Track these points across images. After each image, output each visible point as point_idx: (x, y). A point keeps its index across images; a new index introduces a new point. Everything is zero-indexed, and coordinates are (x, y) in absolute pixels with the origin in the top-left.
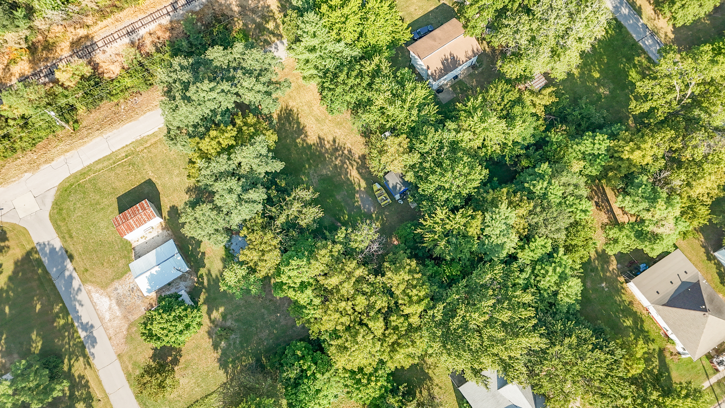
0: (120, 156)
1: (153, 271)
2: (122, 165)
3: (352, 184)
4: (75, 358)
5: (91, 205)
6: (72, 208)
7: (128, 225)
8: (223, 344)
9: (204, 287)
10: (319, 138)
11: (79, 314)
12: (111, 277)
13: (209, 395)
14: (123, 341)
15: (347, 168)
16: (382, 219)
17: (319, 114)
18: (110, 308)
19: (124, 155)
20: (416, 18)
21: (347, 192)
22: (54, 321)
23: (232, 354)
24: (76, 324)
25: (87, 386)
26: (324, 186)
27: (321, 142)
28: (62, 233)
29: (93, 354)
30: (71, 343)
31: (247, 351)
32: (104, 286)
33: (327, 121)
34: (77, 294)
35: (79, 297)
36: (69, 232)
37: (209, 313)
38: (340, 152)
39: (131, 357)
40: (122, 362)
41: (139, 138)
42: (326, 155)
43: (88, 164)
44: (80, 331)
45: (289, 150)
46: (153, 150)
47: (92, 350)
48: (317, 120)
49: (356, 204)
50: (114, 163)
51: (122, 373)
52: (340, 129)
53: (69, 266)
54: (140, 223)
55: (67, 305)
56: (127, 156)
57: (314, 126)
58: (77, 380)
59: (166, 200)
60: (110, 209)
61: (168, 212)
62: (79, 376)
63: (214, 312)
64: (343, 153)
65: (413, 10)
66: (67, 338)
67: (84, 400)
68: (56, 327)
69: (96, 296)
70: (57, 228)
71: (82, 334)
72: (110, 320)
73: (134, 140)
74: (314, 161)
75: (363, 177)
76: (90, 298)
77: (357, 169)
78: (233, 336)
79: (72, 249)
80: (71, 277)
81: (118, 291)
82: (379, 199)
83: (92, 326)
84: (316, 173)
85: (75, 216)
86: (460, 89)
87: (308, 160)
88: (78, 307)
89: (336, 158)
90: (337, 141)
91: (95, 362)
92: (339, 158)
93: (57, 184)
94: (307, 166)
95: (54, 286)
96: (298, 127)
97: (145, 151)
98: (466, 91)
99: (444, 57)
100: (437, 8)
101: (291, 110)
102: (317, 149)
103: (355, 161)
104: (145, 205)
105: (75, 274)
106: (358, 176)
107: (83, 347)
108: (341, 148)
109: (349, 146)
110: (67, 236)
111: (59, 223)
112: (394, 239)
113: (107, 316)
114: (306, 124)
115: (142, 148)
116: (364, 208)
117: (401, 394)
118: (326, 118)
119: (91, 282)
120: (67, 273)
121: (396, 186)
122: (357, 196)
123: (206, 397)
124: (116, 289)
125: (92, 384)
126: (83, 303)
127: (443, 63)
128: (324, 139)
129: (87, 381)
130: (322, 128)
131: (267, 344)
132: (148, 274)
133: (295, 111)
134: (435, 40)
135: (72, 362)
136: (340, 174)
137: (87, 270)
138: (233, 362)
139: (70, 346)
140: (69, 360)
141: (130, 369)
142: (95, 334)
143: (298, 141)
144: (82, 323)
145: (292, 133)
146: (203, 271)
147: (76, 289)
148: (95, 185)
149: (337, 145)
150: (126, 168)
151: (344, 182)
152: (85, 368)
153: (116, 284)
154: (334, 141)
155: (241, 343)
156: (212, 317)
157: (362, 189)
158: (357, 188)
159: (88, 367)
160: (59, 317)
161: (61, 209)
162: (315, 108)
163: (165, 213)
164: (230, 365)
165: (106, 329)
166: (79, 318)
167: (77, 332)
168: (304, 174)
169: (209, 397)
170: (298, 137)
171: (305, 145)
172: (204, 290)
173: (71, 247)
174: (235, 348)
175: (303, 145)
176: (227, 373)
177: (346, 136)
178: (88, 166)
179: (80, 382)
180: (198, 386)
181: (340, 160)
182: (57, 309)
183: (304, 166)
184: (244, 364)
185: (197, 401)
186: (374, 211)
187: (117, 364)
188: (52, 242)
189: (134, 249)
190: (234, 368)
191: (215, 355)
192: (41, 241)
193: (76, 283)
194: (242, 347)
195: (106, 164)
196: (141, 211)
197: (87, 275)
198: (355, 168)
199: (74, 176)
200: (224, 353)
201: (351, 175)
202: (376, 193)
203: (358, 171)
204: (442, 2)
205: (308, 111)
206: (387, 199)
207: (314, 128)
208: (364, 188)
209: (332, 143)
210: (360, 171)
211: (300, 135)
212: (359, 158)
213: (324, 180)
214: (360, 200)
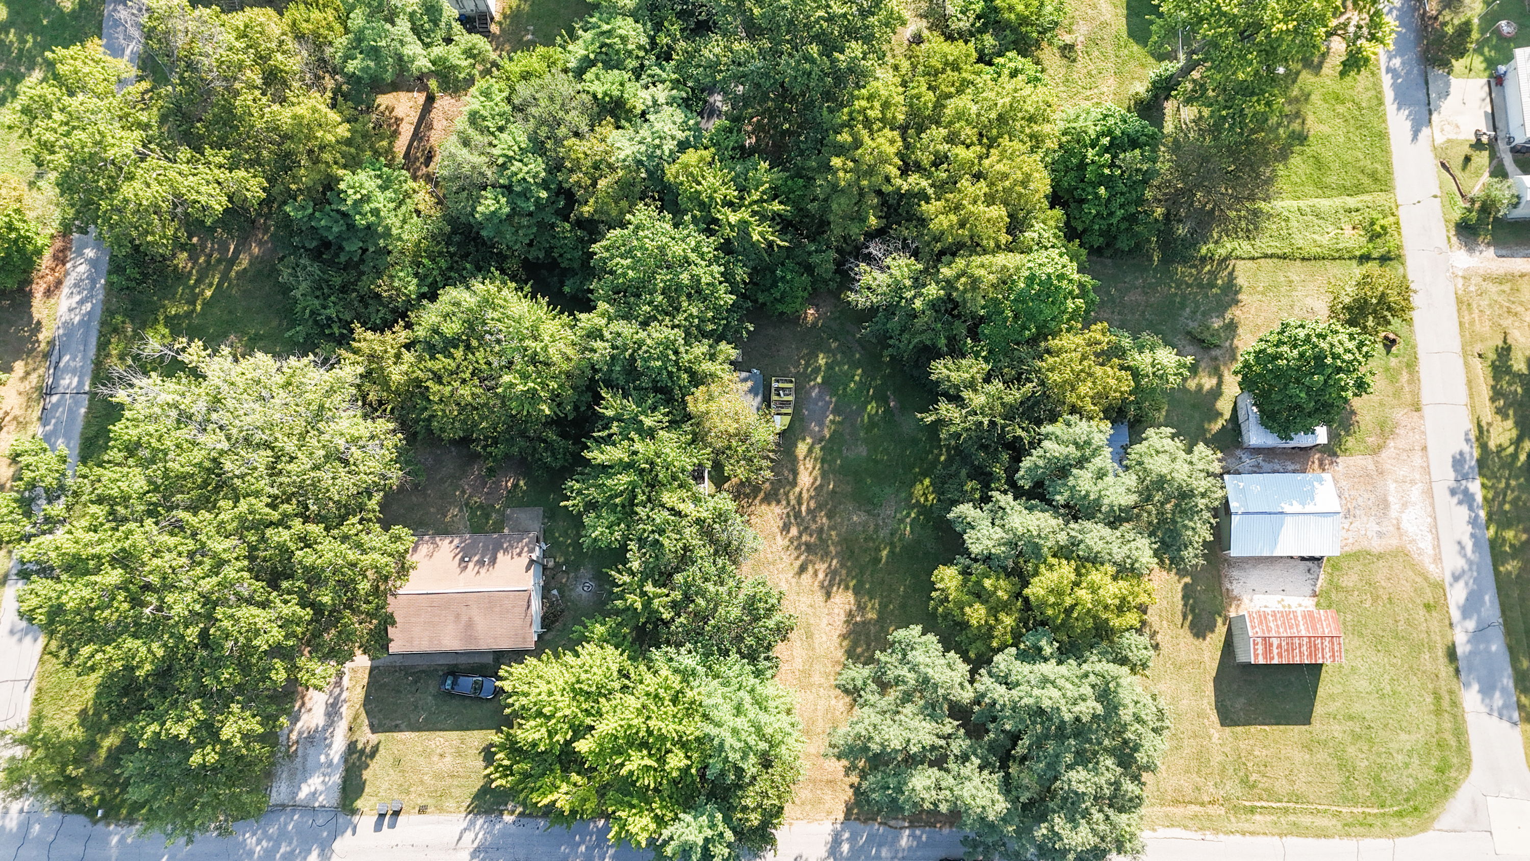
0: (1268, 818)
1: (1296, 507)
2: (1271, 794)
3: (823, 461)
4: (1503, 454)
5: (1370, 740)
6: (1415, 760)
7: (1314, 628)
8: (1217, 324)
10: (828, 595)
11: (1469, 529)
12: (1381, 563)
13: (1279, 257)
14: (1401, 431)
15: (811, 498)
16: (807, 365)
17: (798, 643)
18: (1405, 505)
19: (1257, 817)
20: (454, 735)
21: (840, 451)
22: (1524, 544)
23: (1207, 297)
24: (1482, 514)
25: (1496, 394)
26: (876, 489)
27: (831, 585)
28: (1455, 716)
29: (1467, 440)
30: (1502, 485)
31: (1178, 287)
32: (1401, 555)
34: (1464, 571)
35: (1461, 563)
36: (1438, 712)
37: (1216, 393)
39: (1397, 394)
40: (1416, 394)
41: (1209, 836)
42: (835, 549)
43: (1346, 841)
44: (1479, 498)
46: (1188, 789)
47: (1466, 448)
49: (838, 419)
50: (1286, 810)
51: (1422, 376)
53: (1461, 639)
54: (1287, 616)
55: (1488, 560)
56: (1252, 810)
57: (824, 625)
58: (1511, 412)
59: (1206, 656)
60: (1333, 707)
61: (1212, 631)
62: (1505, 417)
63: (1207, 387)
64: (801, 533)
65: (448, 759)
66: (1509, 498)
67: (1508, 370)
68: (1525, 531)
69: (1426, 544)
70: (1460, 732)
71: (1475, 487)
72: (1413, 482)
73: (1221, 837)
74: (867, 551)
75: (794, 460)
76: (1437, 546)
77: (794, 484)
78: (1191, 324)
79: (1445, 670)
80: (1467, 611)
81: (1377, 528)
82: (791, 399)
83: (1453, 492)
84: (878, 525)
85: (1414, 737)
86: (487, 517)
88: (1469, 545)
89: (821, 530)
90: (798, 563)
91: (1468, 425)
92: (814, 526)
93: (1430, 834)
95: (1503, 612)
96: (856, 643)
97: (1206, 799)
98: (481, 507)
99: (484, 569)
100: (397, 728)
102: (848, 575)
103: (788, 503)
104: (1260, 651)
105: (1455, 615)
106: (802, 468)
107: (1482, 463)
108: (799, 546)
109: (779, 538)
110: (1446, 704)
111: (1453, 742)
112: (810, 319)
113: (1415, 493)
114: (836, 642)
115: (1211, 809)
116: (828, 403)
119: (1426, 579)
120: (1471, 625)
121: (749, 390)
122: (827, 434)
123: (1284, 257)
124: (1380, 534)
125: (1485, 392)
126: (1457, 548)
127: (493, 561)
128: (822, 587)
129: (1493, 400)
130: (810, 611)
131: (1137, 278)
132: (1309, 508)
134: (470, 624)
135: (1511, 450)
136: (834, 494)
137: (1427, 607)
138: (1212, 285)
139: (1508, 479)
140: (1515, 456)
141: (1405, 377)
142: (1452, 475)
143: (872, 615)
144: (1471, 508)
147: (1461, 584)
148: (1347, 783)
149: (803, 557)
150: (1264, 783)
151: (834, 472)
152: (1489, 424)
153: (1377, 546)
154: (803, 569)
155: (1183, 306)
156: (1214, 381)
157: (809, 440)
158: (818, 447)
159: (1484, 424)
160: (1512, 546)
161: (1440, 770)
162: (798, 664)
163: (1221, 630)
164: (1219, 282)
165: (1427, 470)
166: (1474, 522)
167: (1485, 498)
169: (1279, 252)
170: (868, 622)
171: (865, 598)
173: (1443, 674)
174: (1197, 306)
175: (869, 600)
176: (1231, 274)
177: (774, 563)
178: (1348, 835)
179: (1507, 406)
180: (1291, 281)
181: (815, 521)
182: (1511, 566)
184: (1194, 271)
185: (1303, 259)
186: (814, 387)
187: (1426, 397)
188: (1483, 709)
189: (1315, 595)
190: (1213, 274)
191: (1238, 313)
192: (1506, 725)
193: (1457, 595)
194: (1184, 297)
195: (1306, 820)
196: (1275, 642)
197: (1429, 597)
198: (797, 489)
199: (1386, 832)
200: (1222, 306)
201: (815, 479)
202: (790, 411)
203: (795, 478)
204: (374, 738)
205: (816, 667)
206: (778, 389)
207: (825, 621)
208: (804, 439)
209: (810, 569)
210: (791, 478)
211: (864, 623)
212: (778, 502)
213: (870, 501)
214: (827, 423)
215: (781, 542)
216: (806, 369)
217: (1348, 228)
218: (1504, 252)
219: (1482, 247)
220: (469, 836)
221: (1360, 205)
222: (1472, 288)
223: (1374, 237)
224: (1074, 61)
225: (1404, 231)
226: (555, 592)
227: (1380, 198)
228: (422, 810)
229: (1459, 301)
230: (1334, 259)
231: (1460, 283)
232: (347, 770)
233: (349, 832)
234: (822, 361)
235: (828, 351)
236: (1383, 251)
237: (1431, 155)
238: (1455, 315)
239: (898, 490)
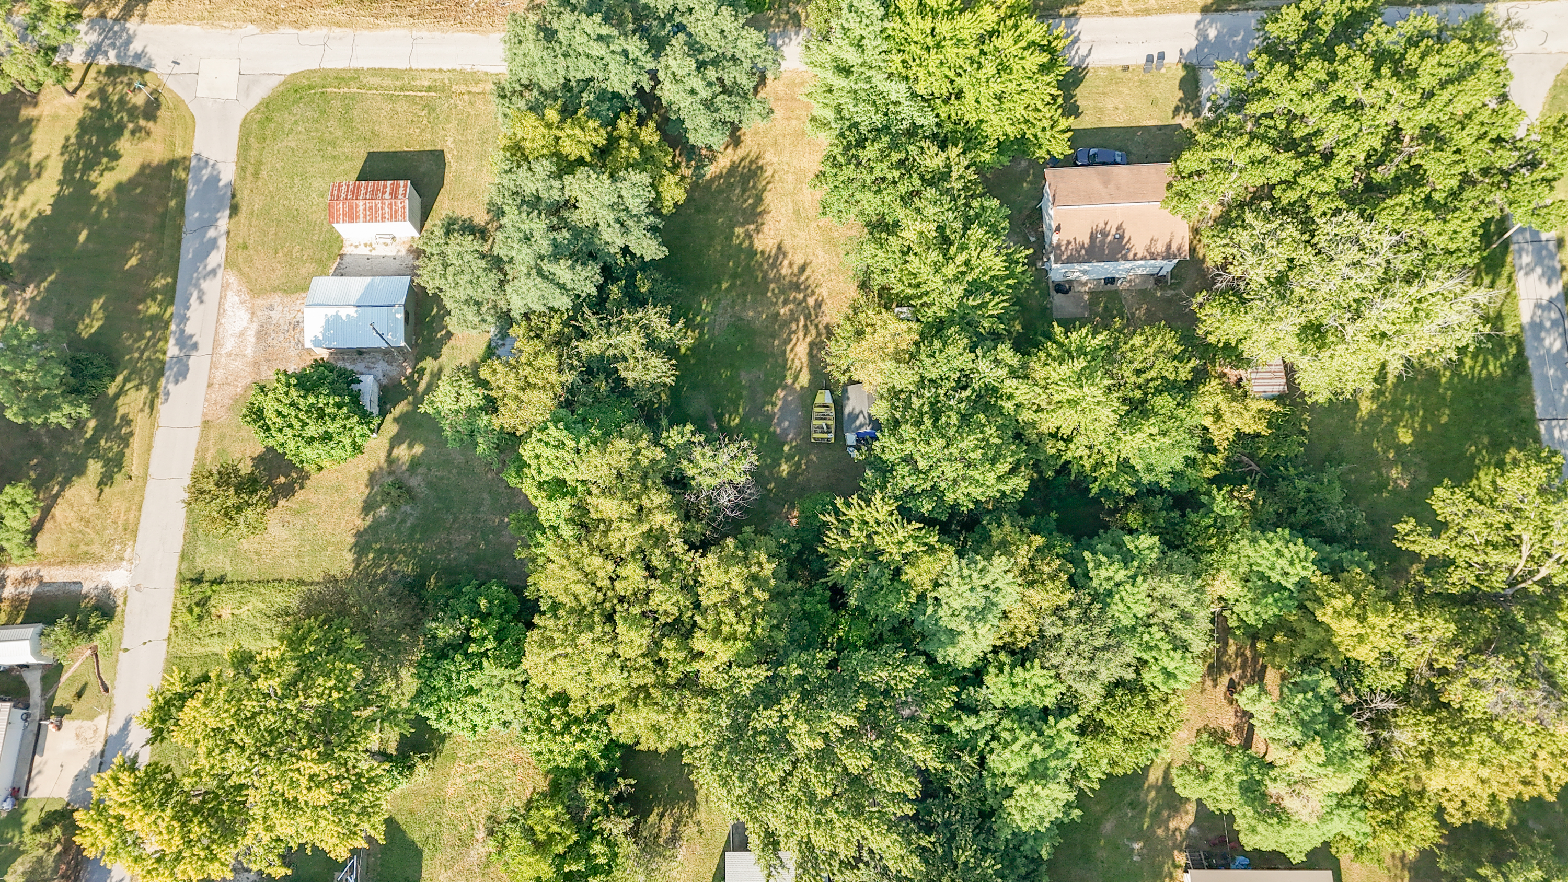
0: (418, 83)
1: (343, 312)
2: (412, 100)
3: (784, 367)
4: (136, 382)
5: (321, 140)
6: (287, 127)
7: (350, 207)
8: (382, 510)
9: (414, 392)
10: (779, 248)
11: (188, 314)
12: (277, 283)
14: (228, 402)
15: (795, 332)
16: (798, 464)
17: (807, 205)
18: (242, 334)
19: (426, 84)
20: (1108, 124)
21: (767, 375)
22: (143, 300)
23: (387, 539)
24: (173, 327)
25: (125, 440)
26: (733, 340)
27: (776, 257)
28: (245, 159)
29: (168, 394)
30: (146, 354)
31: (415, 549)
32: (256, 290)
33: (814, 225)
34: (205, 278)
35: (204, 285)
36: (258, 165)
37: (395, 441)
39: (222, 437)
40: (204, 437)
41: (468, 69)
42: (772, 286)
43: (359, 66)
44: (172, 341)
45: (712, 238)
46: (479, 104)
47: (171, 387)
48: (797, 212)
49: (769, 408)
50: (402, 89)
51: (192, 455)
52: (827, 252)
53: (223, 222)
54: (373, 216)
55: (179, 286)
56: (429, 89)
57: (784, 221)
58: (118, 421)
59: (447, 204)
60: (347, 165)
62: (124, 418)
63: (404, 446)
64: (805, 300)
65: (1110, 106)
66: (144, 342)
67: (107, 462)
68: (139, 312)
69: (232, 299)
70: (244, 148)
71: (172, 350)
72: (229, 355)
73: (458, 68)
74: (743, 284)
75: (811, 367)
76: (222, 297)
77: (812, 345)
78: (408, 509)
79: (244, 197)
80: (213, 244)
81: (273, 314)
82: (815, 422)
83: (195, 346)
84: (733, 307)
85: (285, 144)
86: (1106, 308)
88: (194, 300)
89: (785, 303)
90: (808, 272)
91: (164, 409)
92: (792, 306)
93: (288, 72)
94: (725, 286)
95: (179, 242)
96: (754, 206)
97: (466, 97)
98: (1113, 318)
99: (1102, 225)
100: (1160, 128)
101: (761, 168)
102: (761, 264)
103: (816, 326)
104: (401, 191)
105: (222, 242)
106: (805, 359)
107: (160, 373)
108: (806, 288)
109: (825, 294)
110: (251, 169)
111: (252, 140)
112: (796, 513)
113: (229, 345)
114: (772, 207)
115: (463, 88)
116: (779, 424)
117: (615, 793)
118: (816, 218)
119: (240, 270)
120: (211, 233)
121: (857, 417)
122: (781, 393)
124: (271, 308)
125: (136, 443)
126: (205, 298)
127: (1093, 237)
128: (785, 255)
129: (131, 434)
130: (797, 232)
131: (455, 559)
132: (331, 311)
133: (769, 173)
134: (1106, 184)
135: (128, 386)
136: (774, 336)
137: (245, 247)
138: (380, 553)
139: (140, 358)
140: (127, 380)
141: (209, 456)
142: (192, 362)
143: (739, 230)
144: (183, 331)
145: (736, 210)
146: (429, 364)
147: (209, 268)
148: (348, 108)
149: (803, 278)
150: (416, 109)
151: (773, 355)
152: (142, 410)
153: (276, 299)
154: (803, 269)
155: (413, 528)
156: (395, 452)
157: (797, 387)
158: (789, 381)
159: (147, 410)
160: (154, 300)
161: (269, 119)
162: (807, 189)
163: (430, 226)
164: (371, 556)
165: (213, 366)
166: (184, 319)
167: (167, 341)
168: (711, 296)
170: (742, 225)
171: (745, 245)
172: (411, 398)
173: (246, 192)
174: (398, 528)
175: (742, 242)
176: (358, 565)
177: (830, 271)
178: (356, 71)
179: (120, 427)
180: (298, 556)
181: (791, 311)
182: (160, 283)
183: (720, 283)
184: (395, 567)
185: (280, 581)
186: (792, 440)
187: (195, 435)
188: (220, 166)
189: (342, 256)
190: (376, 564)
191: (359, 522)
192: (205, 155)
193: (215, 259)
194: (411, 537)
195: (387, 82)
196: (387, 196)
197: (241, 254)
198: (808, 339)
199: (324, 74)
200: (373, 529)
201: (792, 349)
202: (816, 410)
203: (811, 349)
204: (1178, 120)
205: (791, 187)
206: (828, 431)
207: (782, 224)
208: (801, 387)
209: (796, 270)
210: (814, 350)
211: (748, 224)
212: (826, 326)
213: (738, 329)
214: (780, 403)
215: (823, 292)
216: (799, 460)
217: (226, 613)
218: (73, 588)
219: (93, 593)
220: (1083, 51)
221: (208, 640)
222: (117, 547)
223: (203, 603)
224: (490, 818)
225: (169, 609)
226: (1032, 239)
227: (185, 648)
228: (1126, 68)
229: (135, 533)
230: (249, 581)
231: (127, 555)
232: (1197, 96)
233: (1186, 52)
234: (785, 468)
235: (778, 479)
236: (198, 589)
237: (116, 700)
238: (142, 519)
239: (712, 339)
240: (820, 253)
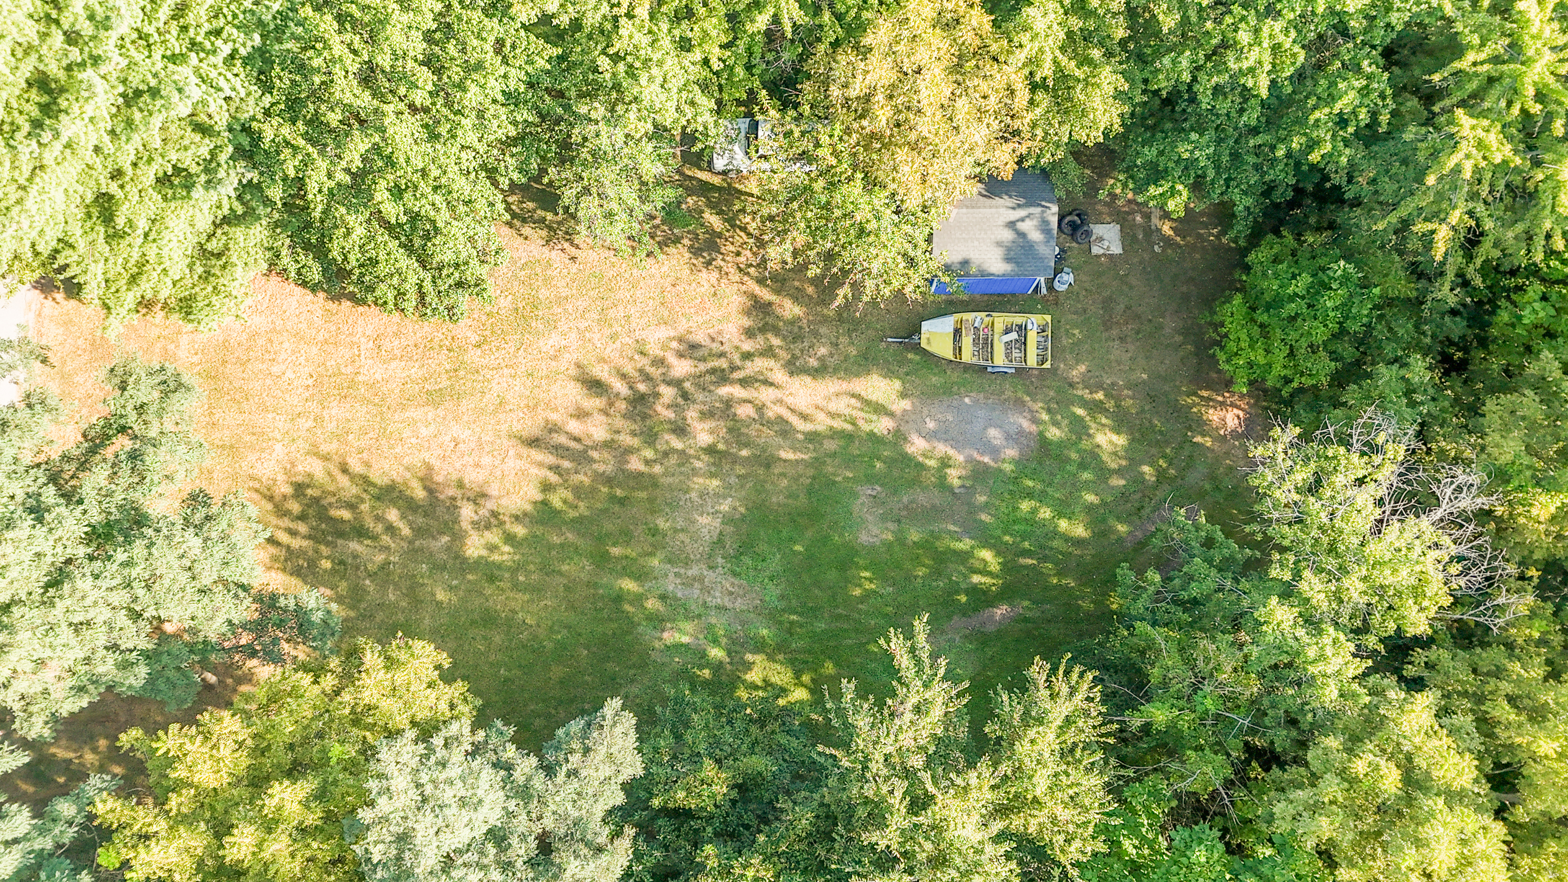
3: (849, 437)
10: (533, 442)
15: (760, 409)
16: (1091, 404)
17: (416, 372)
21: (871, 479)
26: (775, 563)
27: (558, 450)
33: (474, 356)
38: (668, 393)
42: (635, 464)
45: (488, 619)
48: (434, 398)
49: (954, 476)
52: (552, 324)
57: (456, 430)
64: (677, 383)
74: (626, 536)
75: (850, 370)
77: (794, 368)
82: (1000, 359)
84: (687, 563)
87: (602, 560)
89: (680, 430)
90: (601, 372)
92: (692, 414)
94: (629, 585)
96: (409, 506)
101: (299, 489)
102: (578, 490)
103: (747, 356)
106: (830, 386)
108: (647, 378)
109: (664, 333)
112: (1213, 415)
114: (416, 459)
116: (994, 451)
118: (454, 348)
121: (1020, 239)
122: (917, 446)
130: (491, 398)
133: (317, 469)
136: (767, 461)
143: (474, 547)
145: (413, 553)
149: (620, 387)
151: (817, 463)
154: (595, 386)
157: (901, 405)
158: (883, 426)
168: (658, 621)
170: (458, 537)
171: (520, 531)
175: (509, 538)
177: (603, 320)
181: (706, 415)
183: (619, 598)
186: (1035, 421)
198: (779, 376)
201: (805, 417)
202: (968, 355)
203: (805, 371)
205: (362, 412)
206: (1022, 329)
207: (465, 434)
208: (903, 395)
209: (594, 403)
210: (813, 362)
211: (456, 521)
212: (749, 333)
213: (746, 547)
214: (942, 449)
215: (658, 336)
216: (1084, 404)
234: (1105, 441)
235: (1133, 459)
239: (772, 616)
240: (554, 340)
